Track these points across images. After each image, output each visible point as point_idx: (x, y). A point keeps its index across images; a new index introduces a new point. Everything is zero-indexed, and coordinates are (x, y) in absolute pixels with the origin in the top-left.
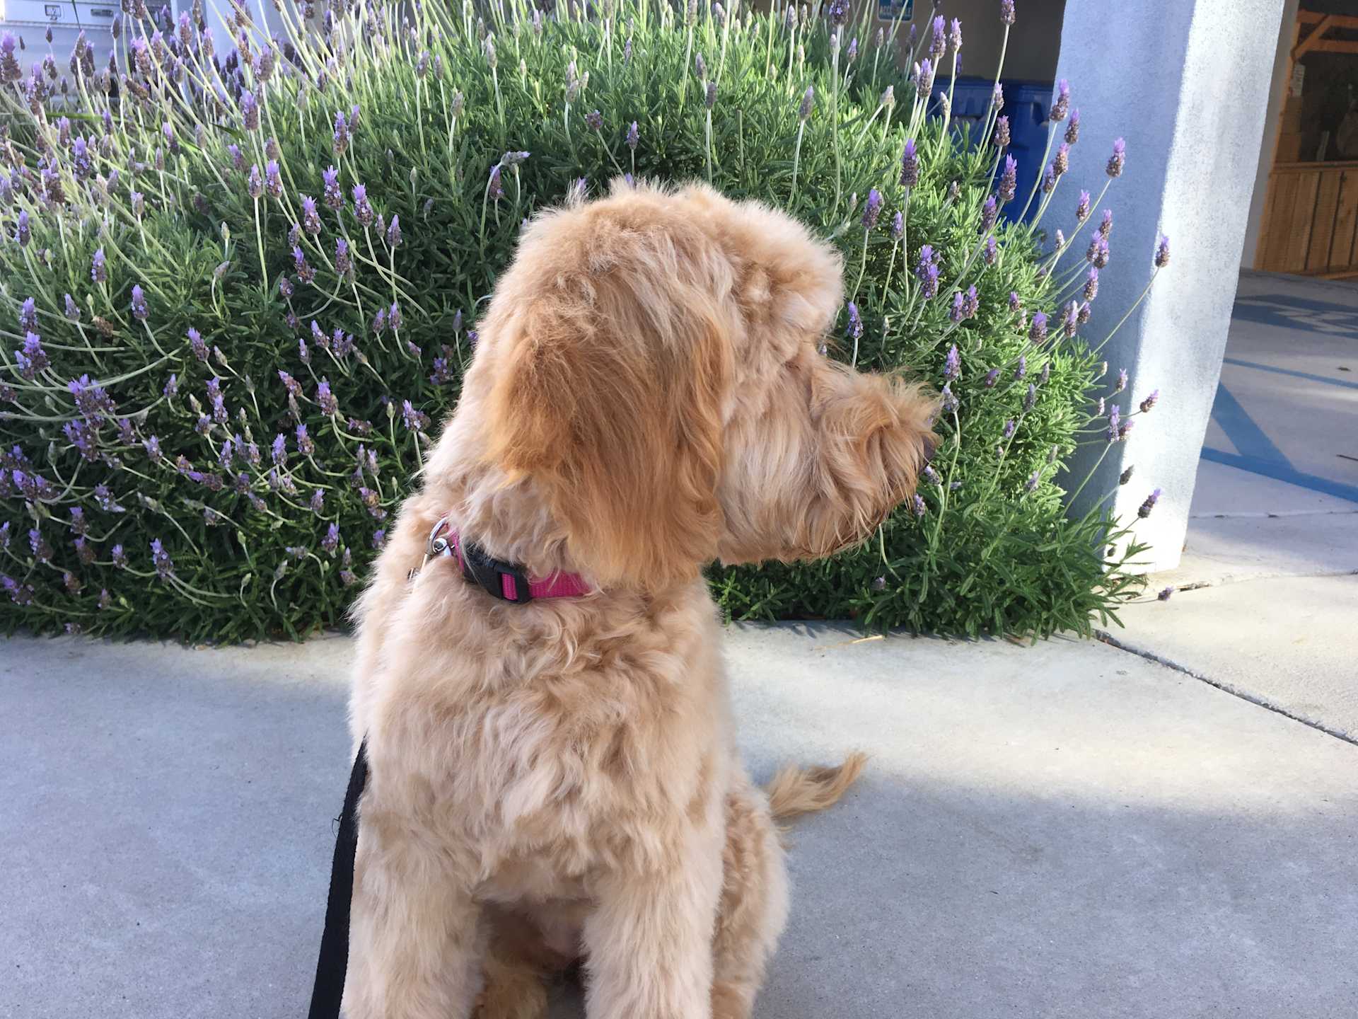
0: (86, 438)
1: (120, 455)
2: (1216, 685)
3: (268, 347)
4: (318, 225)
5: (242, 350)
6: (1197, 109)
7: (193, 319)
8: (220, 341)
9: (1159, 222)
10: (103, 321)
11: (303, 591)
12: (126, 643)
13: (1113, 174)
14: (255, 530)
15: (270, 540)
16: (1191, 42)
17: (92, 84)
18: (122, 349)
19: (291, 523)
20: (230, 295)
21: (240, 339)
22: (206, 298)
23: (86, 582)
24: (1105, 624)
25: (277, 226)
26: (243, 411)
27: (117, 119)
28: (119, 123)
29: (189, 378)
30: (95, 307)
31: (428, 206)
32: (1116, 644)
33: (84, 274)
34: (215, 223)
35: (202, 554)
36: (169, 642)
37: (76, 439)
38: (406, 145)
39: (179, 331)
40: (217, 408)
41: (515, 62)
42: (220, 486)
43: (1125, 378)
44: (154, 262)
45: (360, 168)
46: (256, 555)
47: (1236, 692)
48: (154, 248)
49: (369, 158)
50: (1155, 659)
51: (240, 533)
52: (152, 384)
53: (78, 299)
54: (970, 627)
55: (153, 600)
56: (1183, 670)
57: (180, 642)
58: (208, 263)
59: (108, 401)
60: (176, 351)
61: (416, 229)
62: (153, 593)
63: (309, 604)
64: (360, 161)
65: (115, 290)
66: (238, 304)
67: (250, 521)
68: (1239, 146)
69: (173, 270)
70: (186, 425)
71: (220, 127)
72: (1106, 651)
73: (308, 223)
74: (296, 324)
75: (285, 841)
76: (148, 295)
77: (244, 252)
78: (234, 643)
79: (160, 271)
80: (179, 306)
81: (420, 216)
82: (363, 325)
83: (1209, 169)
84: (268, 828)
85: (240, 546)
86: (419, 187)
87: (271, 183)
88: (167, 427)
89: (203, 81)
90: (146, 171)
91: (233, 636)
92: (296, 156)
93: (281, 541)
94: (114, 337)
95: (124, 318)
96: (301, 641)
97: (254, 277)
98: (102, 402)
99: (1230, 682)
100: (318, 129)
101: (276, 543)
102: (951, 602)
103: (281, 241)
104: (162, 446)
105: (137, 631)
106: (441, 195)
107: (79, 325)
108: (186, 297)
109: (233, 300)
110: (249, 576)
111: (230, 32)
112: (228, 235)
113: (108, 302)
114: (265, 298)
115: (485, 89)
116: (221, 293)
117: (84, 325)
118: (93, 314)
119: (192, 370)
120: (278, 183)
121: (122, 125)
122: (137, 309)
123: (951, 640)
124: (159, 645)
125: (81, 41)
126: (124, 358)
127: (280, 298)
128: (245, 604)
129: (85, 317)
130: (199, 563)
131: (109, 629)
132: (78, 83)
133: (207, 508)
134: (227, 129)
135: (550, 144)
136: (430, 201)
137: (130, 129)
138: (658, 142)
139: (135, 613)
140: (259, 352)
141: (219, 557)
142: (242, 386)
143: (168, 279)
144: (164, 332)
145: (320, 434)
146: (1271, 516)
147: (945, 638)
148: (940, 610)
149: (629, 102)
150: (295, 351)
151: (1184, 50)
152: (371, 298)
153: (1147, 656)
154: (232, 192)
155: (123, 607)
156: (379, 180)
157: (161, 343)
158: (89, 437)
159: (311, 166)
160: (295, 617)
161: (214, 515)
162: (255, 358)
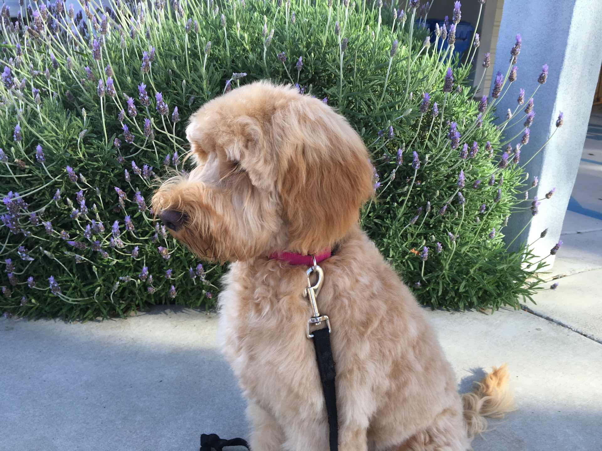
0: (12, 223)
1: (30, 229)
2: (585, 335)
3: (108, 173)
4: (135, 112)
5: (95, 174)
6: (575, 48)
7: (68, 159)
8: (83, 170)
9: (555, 104)
10: (20, 161)
11: (127, 294)
12: (35, 321)
13: (542, 83)
14: (101, 264)
15: (110, 269)
16: (574, 14)
17: (10, 29)
18: (31, 175)
19: (120, 261)
20: (87, 146)
21: (93, 169)
22: (74, 147)
23: (13, 289)
24: (525, 301)
25: (111, 109)
26: (95, 205)
27: (23, 47)
28: (24, 49)
29: (66, 188)
30: (16, 153)
31: (191, 100)
32: (531, 312)
33: (10, 135)
34: (79, 107)
35: (74, 276)
36: (57, 319)
37: (7, 223)
38: (178, 67)
39: (61, 165)
40: (82, 207)
41: (233, 23)
42: (84, 247)
43: (537, 181)
44: (46, 129)
45: (155, 79)
46: (102, 278)
47: (595, 339)
48: (47, 123)
49: (159, 74)
50: (552, 320)
51: (94, 267)
52: (47, 193)
53: (6, 149)
54: (461, 305)
55: (49, 300)
56: (567, 327)
57: (63, 320)
58: (75, 129)
59: (24, 204)
60: (59, 176)
61: (185, 111)
62: (49, 296)
63: (130, 299)
64: (155, 76)
65: (26, 144)
66: (92, 151)
67: (99, 261)
68: (592, 65)
69: (56, 133)
70: (65, 212)
71: (77, 52)
72: (528, 316)
73: (130, 112)
74: (123, 161)
75: (126, 446)
76: (44, 147)
77: (94, 123)
78: (91, 320)
79: (50, 134)
80: (61, 153)
81: (187, 104)
82: (158, 162)
83: (579, 77)
84: (117, 438)
85: (94, 273)
86: (186, 90)
87: (109, 89)
88: (54, 213)
89: (66, 28)
90: (39, 75)
91: (90, 317)
92: (120, 73)
93: (115, 270)
94: (26, 168)
95: (31, 158)
96: (125, 318)
97: (100, 136)
98: (21, 204)
99: (591, 333)
100: (131, 57)
101: (112, 270)
102: (453, 294)
103: (113, 117)
104: (53, 224)
105: (40, 314)
106: (198, 94)
107: (7, 164)
108: (64, 147)
109: (89, 148)
110: (99, 288)
111: (80, 3)
112: (86, 115)
113: (22, 151)
114: (106, 147)
115: (218, 37)
116: (83, 145)
117: (10, 164)
118: (14, 157)
119: (68, 185)
120: (113, 89)
121: (26, 49)
122: (39, 158)
123: (452, 311)
124: (52, 321)
125: (4, 8)
126: (32, 180)
127: (113, 147)
128: (97, 301)
129: (11, 160)
130: (72, 281)
131: (26, 313)
132: (2, 27)
133: (77, 255)
134: (80, 53)
135: (253, 66)
136: (192, 98)
137: (30, 52)
138: (311, 66)
139: (40, 305)
140: (102, 175)
141: (84, 278)
142: (94, 192)
143: (55, 138)
144: (53, 166)
145: (135, 216)
146: (578, 233)
147: (448, 310)
148: (447, 298)
149: (297, 46)
150: (122, 175)
151: (571, 18)
152: (162, 147)
153: (547, 319)
154: (86, 91)
155: (34, 304)
156: (165, 86)
157: (51, 172)
158: (14, 223)
159: (129, 78)
160: (123, 307)
161: (80, 258)
162: (101, 178)
